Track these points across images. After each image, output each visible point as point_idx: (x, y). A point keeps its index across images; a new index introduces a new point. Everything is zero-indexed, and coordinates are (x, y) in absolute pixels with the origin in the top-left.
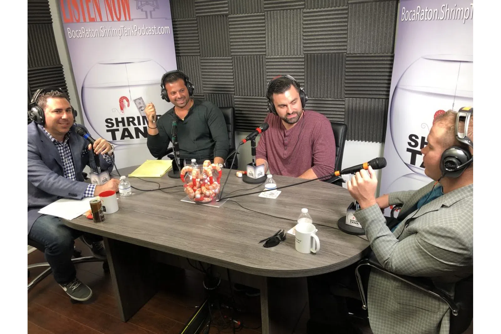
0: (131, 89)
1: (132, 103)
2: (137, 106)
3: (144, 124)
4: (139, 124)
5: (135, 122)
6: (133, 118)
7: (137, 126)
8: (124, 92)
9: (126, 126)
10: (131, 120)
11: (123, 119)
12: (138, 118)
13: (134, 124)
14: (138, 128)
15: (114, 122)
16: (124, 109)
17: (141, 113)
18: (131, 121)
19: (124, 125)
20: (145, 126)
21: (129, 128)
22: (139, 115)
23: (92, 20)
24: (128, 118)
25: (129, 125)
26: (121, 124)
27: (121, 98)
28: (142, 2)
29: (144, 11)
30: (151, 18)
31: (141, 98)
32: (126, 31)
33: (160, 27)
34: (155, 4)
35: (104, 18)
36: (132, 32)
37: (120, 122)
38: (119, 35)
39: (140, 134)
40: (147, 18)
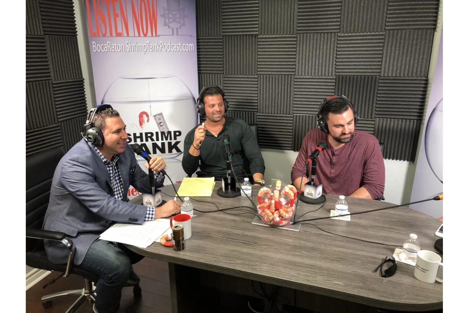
0: (152, 104)
1: (152, 118)
2: (157, 122)
3: (162, 139)
4: (158, 140)
5: (153, 137)
6: (152, 134)
7: (156, 142)
8: (145, 108)
9: (144, 142)
10: (149, 135)
11: (141, 134)
12: (157, 133)
13: (152, 140)
14: (156, 143)
15: (132, 137)
16: (143, 125)
17: (159, 129)
18: (149, 137)
19: (142, 141)
20: (163, 141)
21: (147, 143)
22: (158, 130)
23: (119, 35)
24: (146, 134)
25: (147, 140)
26: (138, 140)
27: (141, 113)
28: (170, 19)
29: (171, 28)
30: (177, 35)
31: (161, 114)
32: (152, 47)
33: (184, 44)
34: (182, 22)
35: (131, 33)
36: (158, 47)
37: (138, 137)
38: (144, 50)
39: (157, 150)
40: (173, 35)
